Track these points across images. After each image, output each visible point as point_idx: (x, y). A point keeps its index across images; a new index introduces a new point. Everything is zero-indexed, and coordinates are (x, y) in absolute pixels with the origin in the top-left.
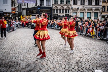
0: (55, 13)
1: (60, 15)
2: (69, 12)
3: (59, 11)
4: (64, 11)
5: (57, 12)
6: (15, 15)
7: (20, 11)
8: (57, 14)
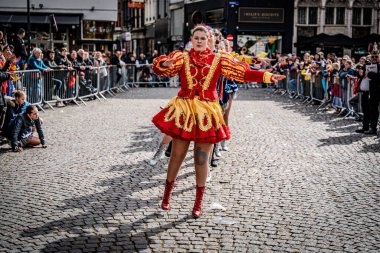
0: (307, 25)
1: (326, 32)
2: (368, 20)
3: (322, 16)
4: (349, 15)
5: (313, 19)
6: (145, 34)
7: (162, 16)
8: (315, 29)
